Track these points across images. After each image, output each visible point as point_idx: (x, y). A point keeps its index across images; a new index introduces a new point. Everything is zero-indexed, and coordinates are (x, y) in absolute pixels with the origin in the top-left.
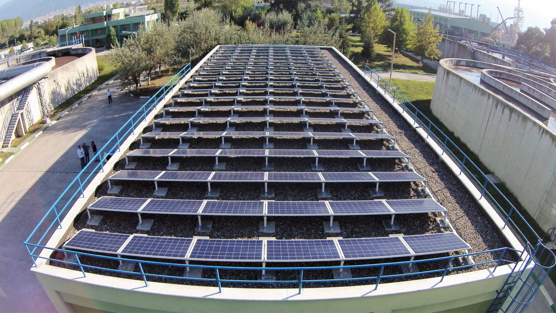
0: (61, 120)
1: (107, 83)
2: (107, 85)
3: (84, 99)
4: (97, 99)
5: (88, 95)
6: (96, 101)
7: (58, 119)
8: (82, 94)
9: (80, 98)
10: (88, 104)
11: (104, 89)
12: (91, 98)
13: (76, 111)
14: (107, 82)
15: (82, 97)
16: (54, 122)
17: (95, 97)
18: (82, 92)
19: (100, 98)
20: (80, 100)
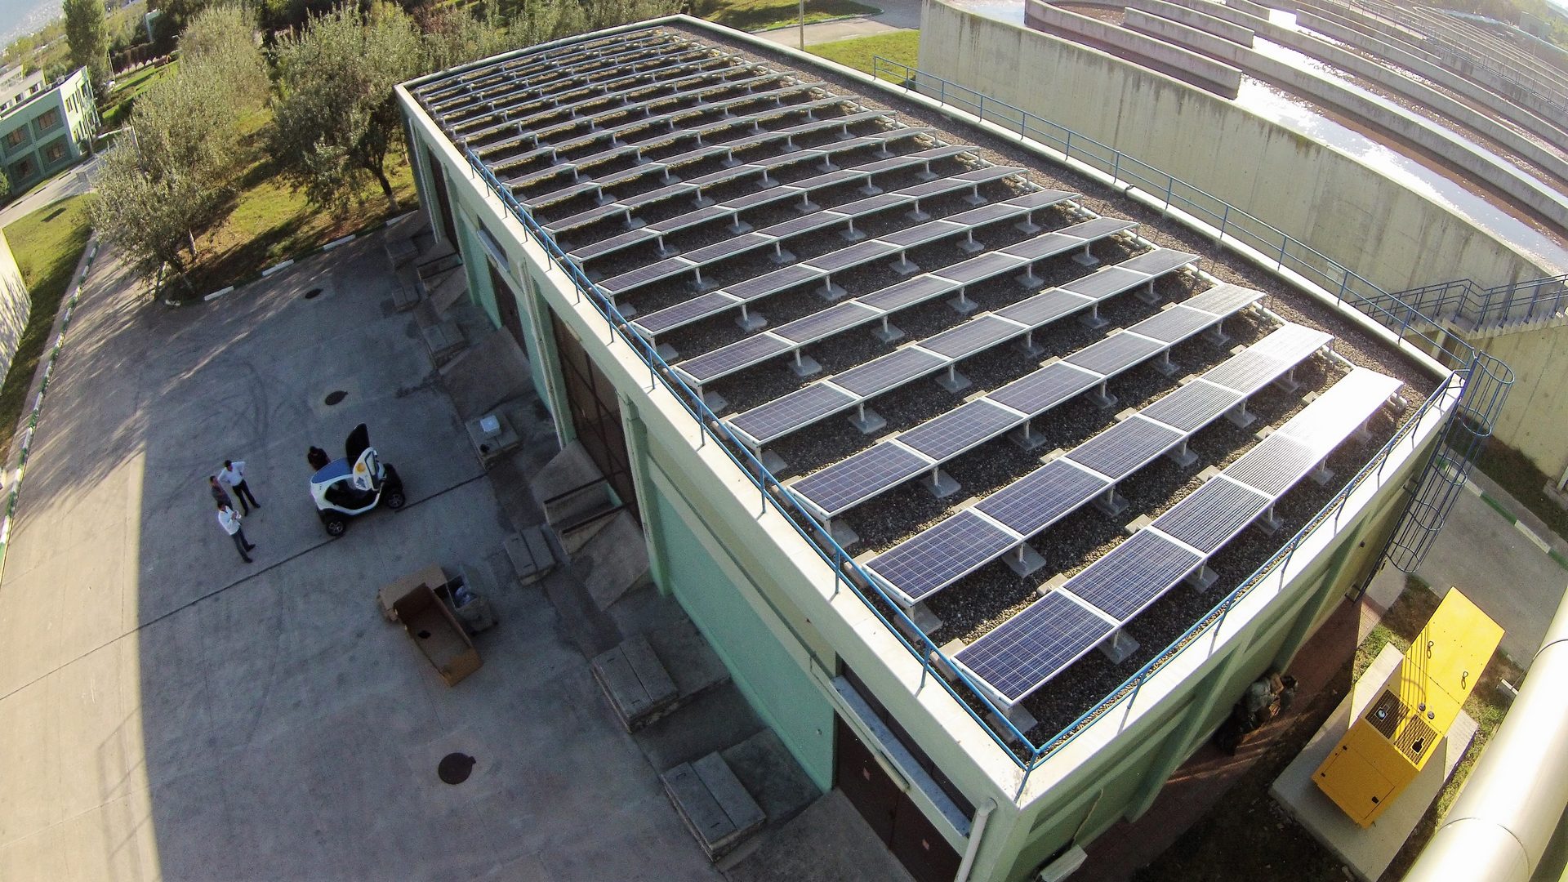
0: (33, 458)
1: (66, 300)
2: (74, 305)
3: (46, 370)
4: (83, 355)
5: (48, 353)
6: (84, 364)
7: (23, 460)
8: (26, 359)
9: (31, 373)
10: (70, 380)
11: (73, 319)
12: (63, 361)
13: (54, 414)
14: (65, 298)
15: (35, 368)
16: (18, 474)
17: (71, 353)
18: (22, 356)
19: (90, 348)
20: (38, 377)
